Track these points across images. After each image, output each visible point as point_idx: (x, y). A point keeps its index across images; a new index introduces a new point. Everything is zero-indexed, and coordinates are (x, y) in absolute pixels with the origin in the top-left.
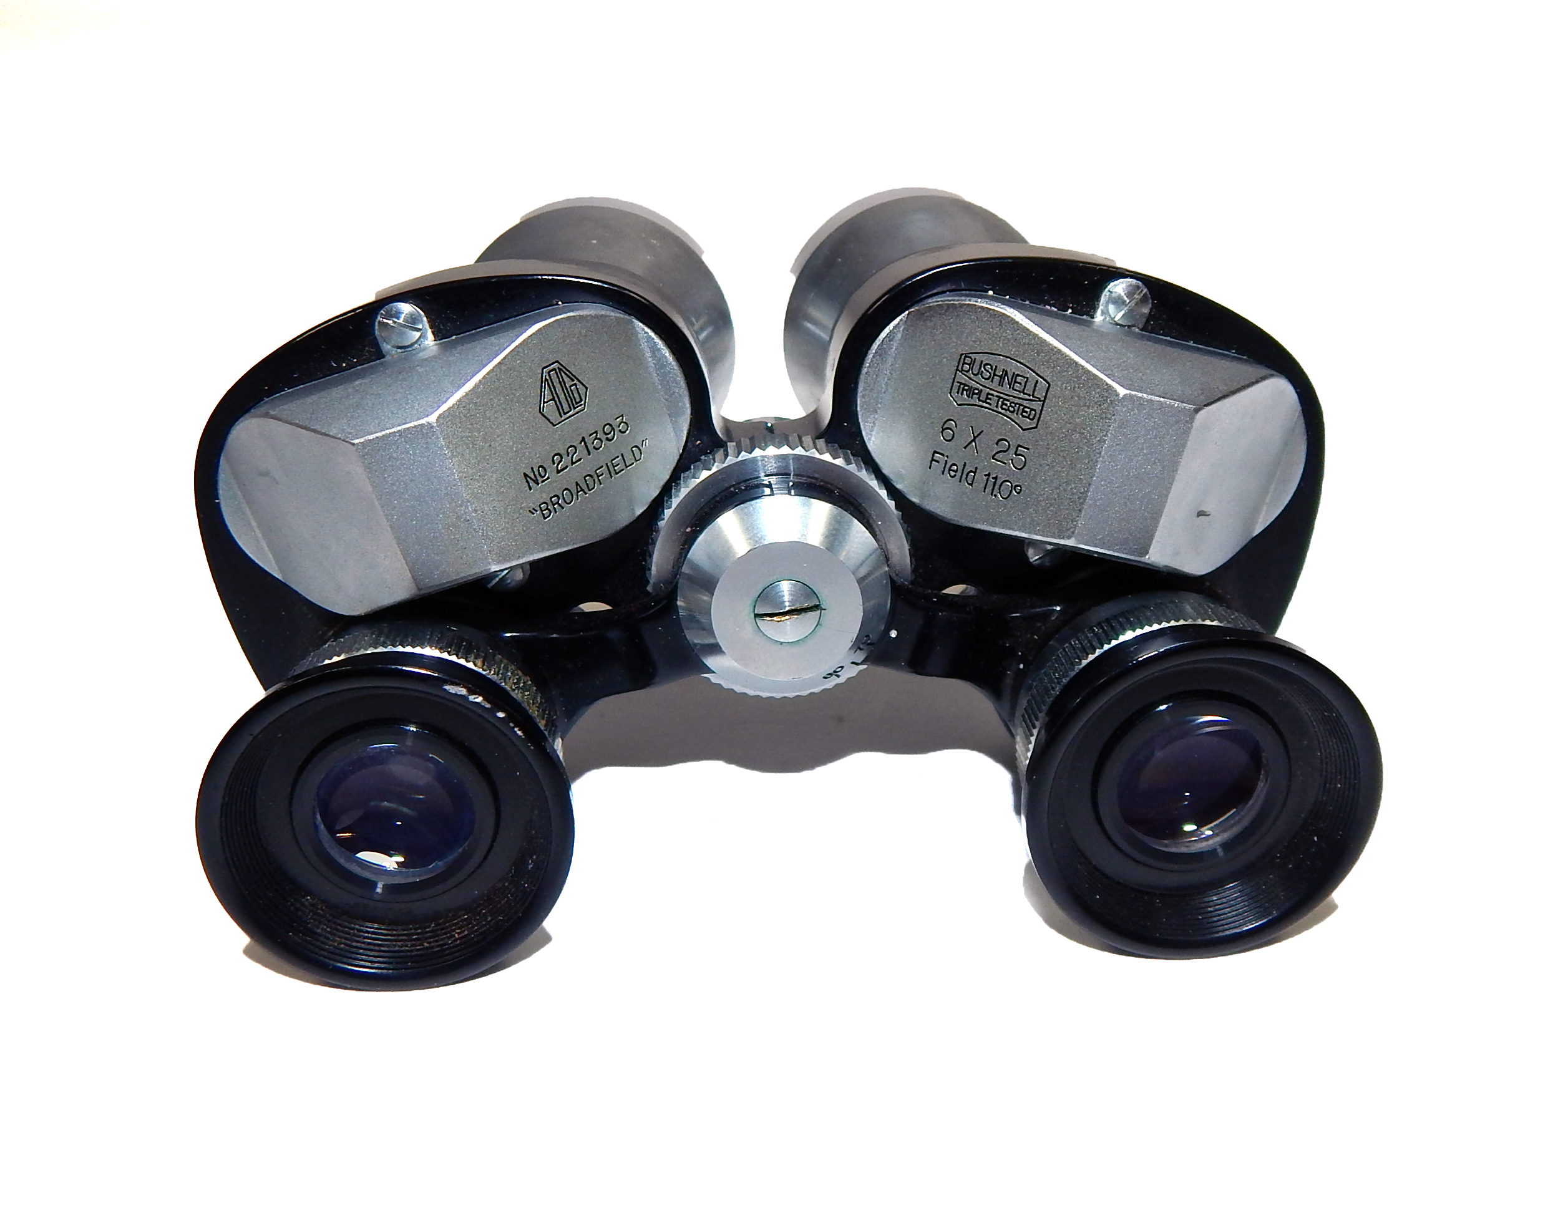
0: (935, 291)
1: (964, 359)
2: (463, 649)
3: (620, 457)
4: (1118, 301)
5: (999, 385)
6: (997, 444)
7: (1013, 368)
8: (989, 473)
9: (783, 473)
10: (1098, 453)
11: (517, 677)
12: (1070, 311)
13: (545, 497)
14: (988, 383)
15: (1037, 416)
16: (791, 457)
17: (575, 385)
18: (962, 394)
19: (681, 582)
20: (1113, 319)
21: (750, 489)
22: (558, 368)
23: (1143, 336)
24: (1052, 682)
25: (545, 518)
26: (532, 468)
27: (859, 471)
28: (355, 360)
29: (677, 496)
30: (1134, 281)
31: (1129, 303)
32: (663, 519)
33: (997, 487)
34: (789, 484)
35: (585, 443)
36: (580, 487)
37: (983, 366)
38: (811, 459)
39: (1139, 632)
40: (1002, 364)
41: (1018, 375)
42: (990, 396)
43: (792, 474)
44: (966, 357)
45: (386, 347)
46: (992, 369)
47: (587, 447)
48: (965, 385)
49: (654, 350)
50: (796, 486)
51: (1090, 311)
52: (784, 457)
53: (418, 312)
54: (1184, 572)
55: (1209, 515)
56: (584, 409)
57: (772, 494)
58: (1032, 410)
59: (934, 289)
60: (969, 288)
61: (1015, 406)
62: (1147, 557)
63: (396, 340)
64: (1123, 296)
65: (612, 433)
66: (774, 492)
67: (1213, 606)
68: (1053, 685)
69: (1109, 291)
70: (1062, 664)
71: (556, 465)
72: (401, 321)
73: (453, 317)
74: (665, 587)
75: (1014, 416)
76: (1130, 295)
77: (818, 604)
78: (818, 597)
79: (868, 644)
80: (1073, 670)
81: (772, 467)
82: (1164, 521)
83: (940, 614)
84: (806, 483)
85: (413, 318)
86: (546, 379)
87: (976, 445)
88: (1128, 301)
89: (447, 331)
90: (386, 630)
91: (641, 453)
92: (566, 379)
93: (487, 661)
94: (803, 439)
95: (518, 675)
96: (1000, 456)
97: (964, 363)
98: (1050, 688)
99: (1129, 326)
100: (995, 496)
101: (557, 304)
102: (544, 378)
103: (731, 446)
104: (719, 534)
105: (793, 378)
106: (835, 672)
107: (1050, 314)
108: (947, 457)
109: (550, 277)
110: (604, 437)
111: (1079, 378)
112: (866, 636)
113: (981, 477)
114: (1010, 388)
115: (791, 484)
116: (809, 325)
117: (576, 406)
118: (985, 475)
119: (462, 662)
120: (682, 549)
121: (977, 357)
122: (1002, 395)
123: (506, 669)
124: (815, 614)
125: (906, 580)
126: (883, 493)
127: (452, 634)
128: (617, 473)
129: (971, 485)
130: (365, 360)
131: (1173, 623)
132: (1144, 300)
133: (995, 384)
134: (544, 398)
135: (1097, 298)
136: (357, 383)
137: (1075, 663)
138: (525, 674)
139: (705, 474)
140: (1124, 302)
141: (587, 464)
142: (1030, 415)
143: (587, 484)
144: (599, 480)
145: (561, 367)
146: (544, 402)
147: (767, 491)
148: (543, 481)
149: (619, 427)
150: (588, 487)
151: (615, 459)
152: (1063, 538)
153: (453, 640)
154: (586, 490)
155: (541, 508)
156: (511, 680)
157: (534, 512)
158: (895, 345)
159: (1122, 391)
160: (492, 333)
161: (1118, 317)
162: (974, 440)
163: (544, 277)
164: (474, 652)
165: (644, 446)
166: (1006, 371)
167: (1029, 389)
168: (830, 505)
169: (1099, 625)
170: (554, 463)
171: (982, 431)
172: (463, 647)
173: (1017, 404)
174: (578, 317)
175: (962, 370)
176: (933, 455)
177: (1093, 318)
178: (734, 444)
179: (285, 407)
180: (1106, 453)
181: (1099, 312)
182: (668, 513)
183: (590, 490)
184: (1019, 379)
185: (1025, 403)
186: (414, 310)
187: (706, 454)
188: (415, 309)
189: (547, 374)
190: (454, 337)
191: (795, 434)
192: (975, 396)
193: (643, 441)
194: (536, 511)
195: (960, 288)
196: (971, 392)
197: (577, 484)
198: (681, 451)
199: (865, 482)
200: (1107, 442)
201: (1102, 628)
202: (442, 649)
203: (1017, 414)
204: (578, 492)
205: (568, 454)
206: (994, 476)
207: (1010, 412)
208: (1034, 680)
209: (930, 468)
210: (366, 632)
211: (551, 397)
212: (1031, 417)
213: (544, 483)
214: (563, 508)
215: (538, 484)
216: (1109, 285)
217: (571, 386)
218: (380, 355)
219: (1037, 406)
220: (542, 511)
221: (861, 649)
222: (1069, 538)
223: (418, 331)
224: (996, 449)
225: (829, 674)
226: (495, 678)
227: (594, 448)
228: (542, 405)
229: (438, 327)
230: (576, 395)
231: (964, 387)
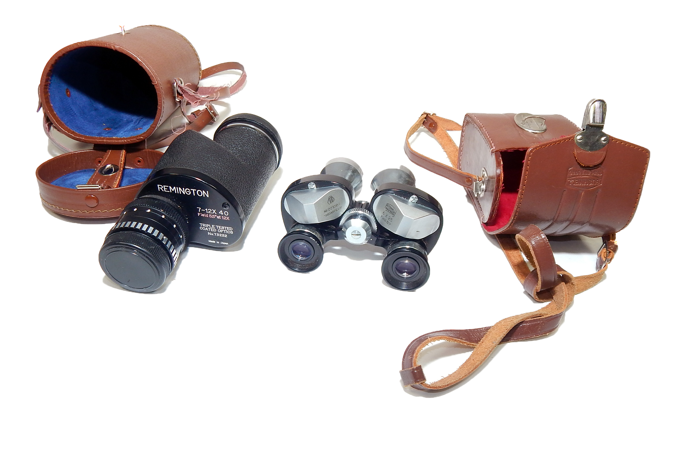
0: (387, 192)
1: (387, 204)
12: (406, 199)
15: (394, 215)
21: (356, 216)
22: (332, 197)
23: (415, 205)
25: (326, 216)
26: (325, 210)
28: (305, 189)
30: (415, 196)
35: (333, 207)
39: (402, 247)
40: (392, 207)
46: (390, 207)
49: (345, 194)
55: (419, 232)
57: (358, 218)
62: (406, 237)
63: (310, 186)
71: (329, 209)
73: (319, 185)
74: (341, 227)
90: (304, 227)
99: (414, 202)
100: (388, 224)
102: (329, 198)
104: (350, 222)
107: (401, 200)
110: (336, 206)
114: (392, 209)
117: (333, 202)
120: (345, 222)
121: (389, 205)
122: (391, 211)
124: (360, 236)
126: (374, 220)
128: (337, 211)
129: (385, 222)
132: (417, 199)
133: (390, 209)
141: (333, 210)
149: (339, 204)
153: (312, 231)
164: (315, 233)
167: (394, 211)
169: (398, 244)
171: (388, 215)
175: (387, 206)
176: (381, 216)
177: (409, 200)
183: (333, 213)
185: (394, 213)
190: (318, 189)
192: (388, 210)
193: (342, 206)
195: (390, 193)
198: (347, 207)
199: (372, 218)
203: (392, 214)
206: (388, 221)
211: (330, 201)
213: (327, 212)
214: (329, 215)
218: (308, 188)
223: (313, 186)
224: (389, 218)
226: (316, 236)
228: (328, 202)
229: (316, 186)
231: (387, 208)
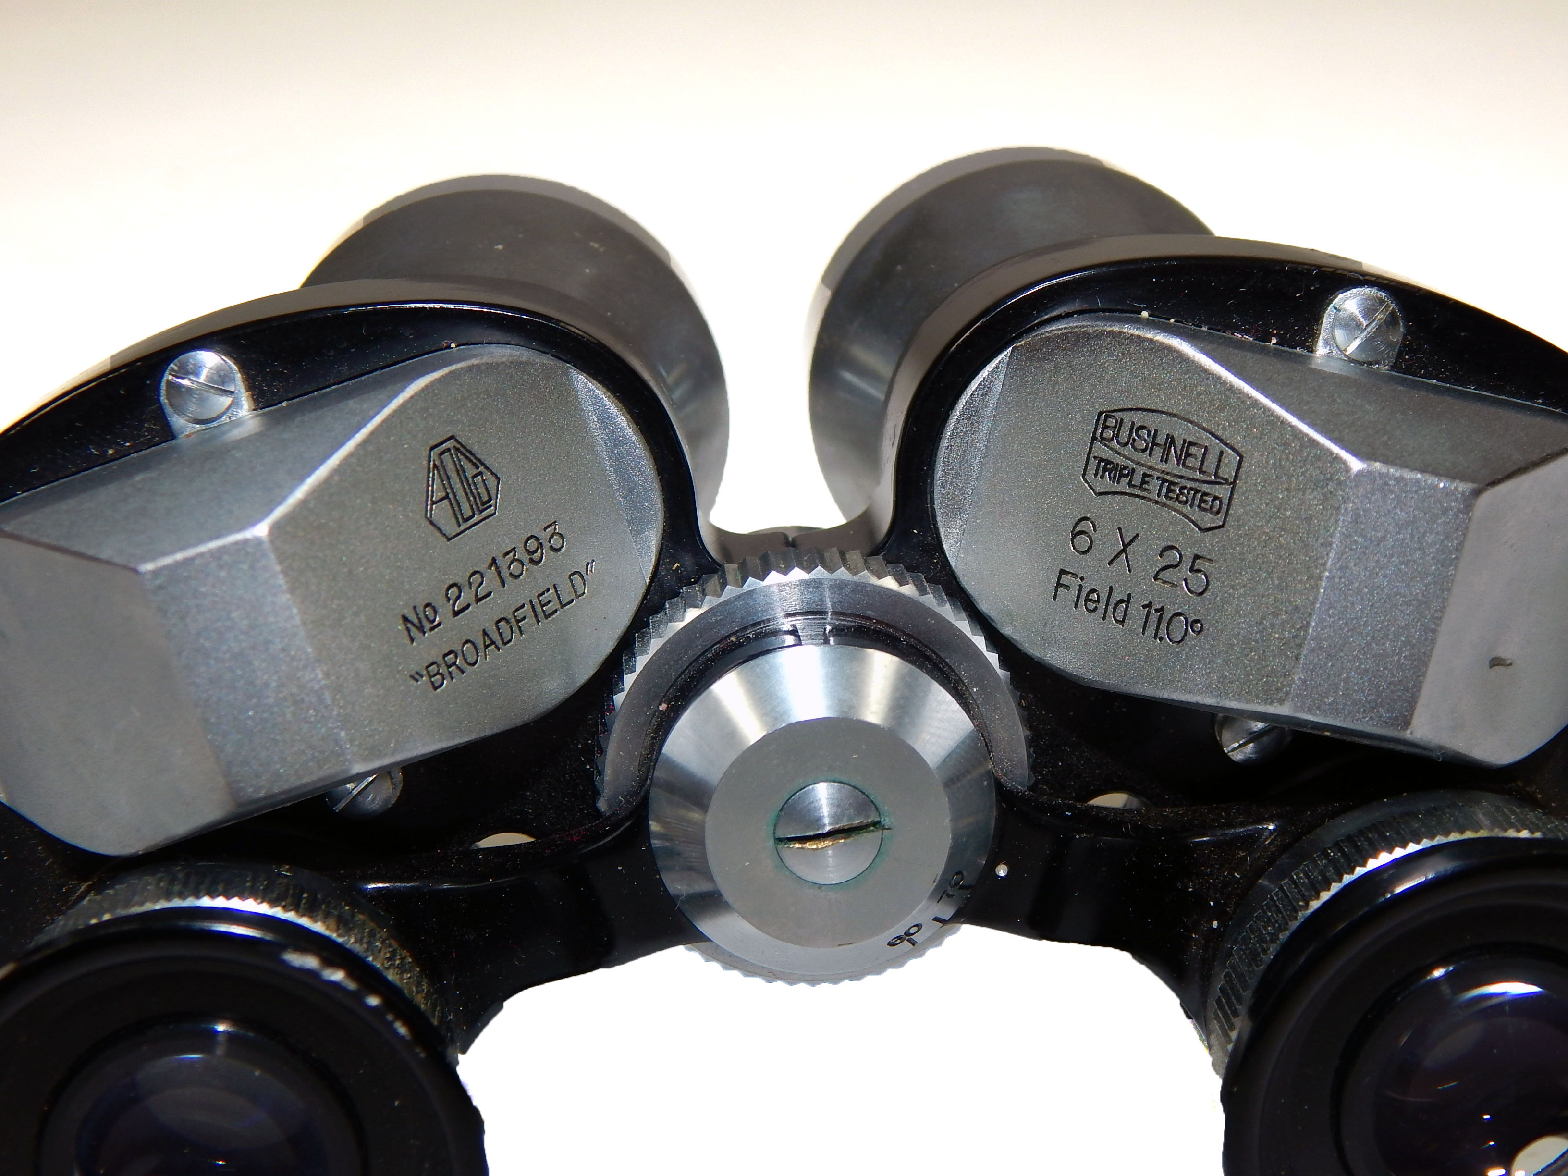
0: (1054, 313)
1: (1105, 421)
2: (305, 903)
3: (552, 591)
4: (1351, 325)
5: (1162, 461)
6: (1161, 556)
7: (1182, 432)
8: (1151, 603)
9: (814, 612)
10: (1321, 564)
11: (391, 949)
12: (1274, 341)
13: (435, 654)
14: (1144, 458)
15: (1225, 507)
16: (826, 585)
17: (480, 473)
18: (1102, 477)
19: (654, 793)
20: (1342, 351)
21: (764, 637)
22: (454, 447)
23: (1392, 378)
24: (1262, 940)
25: (436, 688)
26: (415, 608)
27: (939, 605)
28: (128, 444)
29: (644, 652)
30: (1373, 292)
31: (1367, 326)
32: (623, 690)
33: (1164, 625)
34: (825, 629)
35: (497, 568)
36: (490, 639)
37: (1134, 430)
38: (860, 588)
39: (1399, 853)
40: (1164, 427)
41: (1191, 444)
42: (1147, 479)
43: (830, 610)
44: (1107, 417)
45: (178, 421)
46: (1149, 435)
47: (499, 573)
48: (1108, 462)
49: (605, 419)
50: (838, 631)
51: (1306, 341)
52: (816, 584)
53: (229, 366)
54: (1475, 759)
55: (1511, 664)
56: (495, 513)
57: (799, 643)
58: (1216, 498)
59: (1054, 310)
60: (1109, 307)
61: (1188, 493)
62: (1409, 732)
63: (192, 408)
64: (1356, 317)
65: (539, 551)
66: (803, 642)
67: (1518, 810)
68: (1265, 946)
69: (1335, 308)
70: (1279, 911)
71: (451, 602)
72: (202, 379)
73: (282, 372)
74: (628, 802)
75: (1187, 509)
76: (1369, 312)
77: (877, 819)
78: (877, 809)
79: (962, 887)
80: (1296, 919)
81: (794, 601)
82: (1433, 670)
83: (1078, 837)
84: (853, 626)
85: (220, 376)
86: (435, 466)
87: (1126, 557)
88: (1365, 323)
89: (274, 394)
90: (180, 876)
91: (584, 584)
92: (467, 466)
93: (344, 924)
94: (848, 556)
95: (390, 946)
96: (1166, 575)
97: (1105, 427)
98: (1259, 950)
99: (1370, 363)
100: (1161, 639)
101: (449, 347)
102: (432, 463)
103: (731, 569)
104: (717, 711)
105: (827, 463)
106: (907, 934)
107: (1241, 345)
108: (1082, 579)
109: (437, 306)
110: (526, 558)
111: (1286, 445)
112: (957, 874)
113: (1137, 612)
114: (1178, 464)
115: (828, 628)
116: (848, 376)
117: (481, 508)
118: (1144, 607)
119: (305, 921)
120: (653, 738)
121: (1127, 417)
122: (1167, 477)
123: (372, 934)
124: (871, 838)
125: (1021, 784)
126: (980, 641)
127: (285, 881)
128: (547, 617)
129: (1122, 622)
130: (142, 443)
131: (1454, 837)
132: (1392, 321)
133: (1155, 460)
134: (432, 496)
135: (1317, 319)
136: (138, 478)
137: (1297, 908)
138: (403, 947)
139: (692, 614)
140: (1358, 325)
141: (501, 602)
142: (1212, 507)
143: (501, 634)
144: (520, 628)
145: (458, 446)
146: (433, 503)
147: (790, 640)
148: (432, 629)
149: (550, 541)
150: (502, 639)
151: (543, 593)
152: (1272, 703)
153: (287, 890)
154: (500, 643)
155: (428, 672)
156: (382, 954)
157: (417, 677)
158: (992, 402)
159: (1356, 465)
160: (347, 395)
161: (1352, 347)
162: (1123, 551)
163: (427, 306)
164: (321, 908)
165: (588, 572)
166: (1172, 437)
167: (1210, 465)
168: (895, 659)
169: (1337, 845)
170: (449, 600)
171: (1138, 535)
172: (304, 901)
173: (1191, 489)
174: (483, 367)
175: (1102, 438)
176: (1059, 578)
177: (1312, 351)
178: (735, 566)
179: (27, 518)
180: (1334, 564)
181: (1320, 343)
182: (629, 679)
183: (505, 644)
184: (1193, 450)
185: (1205, 488)
186: (222, 362)
187: (689, 584)
188: (223, 359)
189: (436, 458)
190: (284, 404)
191: (835, 549)
192: (1123, 479)
193: (588, 563)
194: (422, 676)
195: (1096, 307)
196: (1118, 472)
197: (485, 633)
198: (648, 581)
199: (949, 622)
200: (1335, 546)
201: (1341, 850)
202: (273, 903)
203: (1191, 506)
204: (486, 647)
205: (470, 584)
206: (1158, 607)
207: (1180, 502)
208: (1235, 942)
209: (1055, 598)
210: (149, 879)
211: (444, 494)
212: (1215, 509)
213: (433, 632)
214: (463, 672)
215: (424, 633)
216: (1336, 297)
217: (474, 477)
218: (168, 433)
219: (1222, 491)
220: (431, 677)
221: (948, 896)
222: (1281, 701)
223: (227, 396)
224: (1162, 562)
225: (899, 938)
226: (358, 948)
227: (511, 574)
228: (429, 507)
229: (260, 387)
230: (482, 490)
231: (1105, 465)
